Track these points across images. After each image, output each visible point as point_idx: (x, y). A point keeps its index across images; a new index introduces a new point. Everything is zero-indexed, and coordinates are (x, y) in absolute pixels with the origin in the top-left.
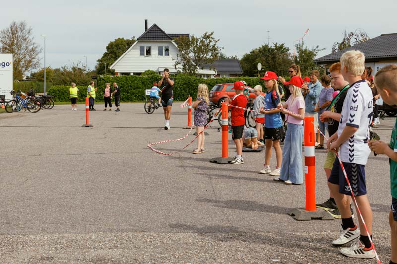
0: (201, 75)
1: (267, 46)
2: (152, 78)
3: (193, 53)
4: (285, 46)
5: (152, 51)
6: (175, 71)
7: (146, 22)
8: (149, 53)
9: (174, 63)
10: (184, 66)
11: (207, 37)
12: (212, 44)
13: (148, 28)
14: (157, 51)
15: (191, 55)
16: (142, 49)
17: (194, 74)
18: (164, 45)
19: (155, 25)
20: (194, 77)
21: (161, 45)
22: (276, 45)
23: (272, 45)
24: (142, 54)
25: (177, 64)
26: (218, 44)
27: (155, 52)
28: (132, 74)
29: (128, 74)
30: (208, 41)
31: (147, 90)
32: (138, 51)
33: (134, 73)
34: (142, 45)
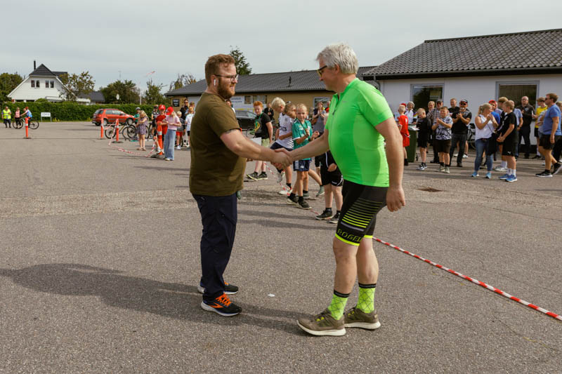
0: (80, 102)
1: (119, 82)
2: (44, 105)
3: (74, 86)
4: (132, 82)
5: (41, 84)
6: (60, 99)
7: (35, 62)
8: (38, 86)
9: (59, 93)
10: (67, 96)
11: (84, 75)
12: (87, 80)
13: (37, 67)
14: (45, 85)
15: (72, 87)
16: (33, 82)
17: (75, 101)
18: (50, 80)
19: (42, 65)
20: (75, 104)
21: (47, 80)
22: (126, 81)
23: (123, 81)
24: (33, 86)
25: (62, 94)
26: (92, 80)
27: (42, 85)
28: (25, 101)
29: (22, 101)
30: (85, 78)
31: (42, 113)
32: (30, 84)
33: (27, 101)
34: (33, 79)
